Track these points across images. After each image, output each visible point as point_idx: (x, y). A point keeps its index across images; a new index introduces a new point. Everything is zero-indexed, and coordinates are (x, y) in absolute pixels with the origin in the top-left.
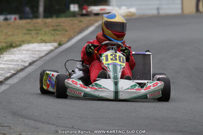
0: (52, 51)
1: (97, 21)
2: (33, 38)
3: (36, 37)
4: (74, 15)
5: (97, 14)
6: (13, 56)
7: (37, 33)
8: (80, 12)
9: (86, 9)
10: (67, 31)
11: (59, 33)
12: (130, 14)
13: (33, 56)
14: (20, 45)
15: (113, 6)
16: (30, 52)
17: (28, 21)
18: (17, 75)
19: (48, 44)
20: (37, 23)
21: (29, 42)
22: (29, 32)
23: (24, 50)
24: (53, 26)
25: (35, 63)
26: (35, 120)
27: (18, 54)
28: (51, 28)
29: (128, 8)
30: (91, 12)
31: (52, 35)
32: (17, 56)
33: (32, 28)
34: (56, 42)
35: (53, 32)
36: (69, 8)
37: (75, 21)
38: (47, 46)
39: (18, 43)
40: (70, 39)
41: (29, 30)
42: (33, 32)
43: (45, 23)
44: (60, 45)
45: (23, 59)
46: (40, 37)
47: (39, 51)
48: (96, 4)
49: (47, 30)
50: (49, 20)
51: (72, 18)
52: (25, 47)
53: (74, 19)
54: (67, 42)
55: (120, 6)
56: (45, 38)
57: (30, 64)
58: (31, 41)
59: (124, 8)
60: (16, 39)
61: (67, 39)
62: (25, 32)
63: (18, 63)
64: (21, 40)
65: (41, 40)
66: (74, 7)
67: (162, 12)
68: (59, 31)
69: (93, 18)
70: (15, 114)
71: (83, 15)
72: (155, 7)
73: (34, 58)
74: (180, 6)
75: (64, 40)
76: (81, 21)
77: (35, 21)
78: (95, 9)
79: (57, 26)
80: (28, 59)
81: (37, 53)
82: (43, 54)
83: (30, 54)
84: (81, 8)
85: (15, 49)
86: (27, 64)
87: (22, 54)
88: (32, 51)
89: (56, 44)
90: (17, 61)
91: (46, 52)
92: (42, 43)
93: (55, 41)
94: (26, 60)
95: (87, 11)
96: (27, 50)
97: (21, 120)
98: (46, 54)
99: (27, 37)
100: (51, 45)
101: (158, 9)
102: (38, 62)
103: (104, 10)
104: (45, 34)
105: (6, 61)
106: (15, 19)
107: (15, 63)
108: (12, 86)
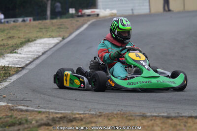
0: (58, 43)
1: (89, 21)
2: (44, 34)
3: (46, 34)
4: (72, 16)
5: (89, 15)
7: (47, 31)
8: (77, 14)
9: (81, 12)
10: (68, 28)
11: (62, 30)
14: (35, 40)
15: (100, 9)
16: (42, 45)
17: (40, 21)
18: (34, 62)
19: (55, 39)
20: (47, 23)
21: (41, 38)
22: (41, 30)
23: (38, 43)
24: (58, 25)
25: (47, 53)
26: (49, 95)
28: (57, 27)
29: (111, 10)
30: (84, 14)
31: (57, 31)
32: (33, 48)
33: (43, 27)
34: (61, 37)
35: (58, 30)
36: (68, 11)
37: (74, 20)
39: (33, 38)
40: (70, 34)
41: (41, 29)
42: (43, 30)
43: (52, 23)
44: (63, 39)
45: (38, 50)
46: (49, 34)
47: (48, 44)
48: (87, 8)
49: (53, 28)
50: (54, 21)
52: (39, 41)
54: (68, 36)
55: (105, 9)
56: (53, 34)
57: (43, 54)
58: (42, 36)
59: (108, 10)
60: (32, 35)
61: (68, 35)
62: (38, 30)
64: (35, 36)
65: (50, 35)
66: (72, 10)
67: (136, 12)
68: (62, 28)
69: (86, 18)
70: (34, 91)
71: (79, 16)
72: (130, 8)
73: (45, 49)
74: (148, 7)
75: (66, 35)
76: (77, 21)
77: (45, 21)
78: (88, 11)
79: (61, 25)
80: (41, 50)
81: (47, 45)
82: (52, 46)
84: (77, 10)
86: (40, 54)
87: (36, 47)
88: (44, 44)
89: (60, 39)
90: (34, 52)
91: (54, 45)
92: (50, 37)
93: (59, 36)
94: (40, 51)
95: (82, 13)
96: (40, 44)
97: (39, 95)
98: (54, 46)
99: (40, 34)
100: (57, 39)
101: (132, 10)
102: (49, 52)
103: (94, 12)
104: (53, 31)
105: (25, 52)
106: (30, 20)
107: (32, 53)
108: (31, 71)
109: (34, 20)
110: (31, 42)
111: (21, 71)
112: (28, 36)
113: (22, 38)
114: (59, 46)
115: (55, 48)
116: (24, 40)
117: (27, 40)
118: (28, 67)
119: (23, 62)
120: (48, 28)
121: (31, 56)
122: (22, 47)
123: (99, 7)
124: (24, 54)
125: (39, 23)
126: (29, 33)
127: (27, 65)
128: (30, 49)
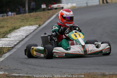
0: (36, 29)
1: (57, 12)
2: (25, 23)
3: (27, 23)
5: (56, 9)
6: (16, 33)
7: (27, 21)
8: (47, 8)
10: (42, 18)
11: (38, 20)
12: (73, 7)
13: (27, 32)
14: (19, 28)
15: (64, 3)
17: (22, 15)
18: (20, 43)
19: (34, 26)
20: (26, 16)
21: (24, 26)
22: (23, 21)
23: (22, 30)
24: (35, 17)
25: (28, 36)
26: (33, 65)
27: (19, 32)
28: (34, 18)
29: (72, 4)
30: (53, 8)
32: (19, 33)
33: (24, 18)
34: (37, 25)
35: (35, 20)
37: (46, 13)
38: (33, 27)
39: (18, 27)
40: (44, 22)
41: (23, 20)
42: (25, 21)
43: (30, 15)
44: (40, 26)
46: (29, 23)
47: (29, 30)
49: (32, 19)
50: (32, 14)
51: (43, 12)
52: (22, 28)
53: (45, 12)
54: (43, 24)
55: (67, 3)
56: (32, 23)
57: (26, 37)
58: (24, 25)
59: (69, 4)
60: (17, 25)
61: (42, 23)
62: (21, 21)
63: (20, 37)
64: (19, 25)
65: (30, 24)
66: (44, 6)
67: (89, 4)
68: (38, 19)
69: (54, 11)
70: (22, 63)
71: (49, 10)
72: (85, 2)
73: (27, 33)
74: (98, 1)
75: (41, 23)
76: (48, 13)
77: (25, 15)
78: (55, 6)
79: (37, 16)
81: (28, 31)
82: (32, 31)
83: (25, 32)
84: (47, 6)
85: (17, 30)
86: (24, 37)
87: (21, 32)
88: (26, 30)
89: (37, 26)
90: (19, 36)
91: (33, 30)
92: (30, 25)
93: (36, 24)
94: (23, 35)
95: (51, 7)
96: (23, 30)
97: (26, 65)
98: (33, 31)
99: (22, 23)
100: (35, 26)
101: (87, 3)
102: (30, 36)
103: (60, 6)
104: (31, 21)
105: (13, 36)
106: (14, 15)
107: (18, 37)
108: (19, 49)
109: (17, 14)
110: (16, 29)
111: (11, 49)
112: (14, 25)
113: (9, 27)
114: (37, 31)
115: (34, 33)
116: (11, 28)
117: (13, 28)
118: (16, 47)
119: (12, 44)
120: (28, 19)
121: (18, 39)
122: (11, 33)
123: (63, 2)
124: (13, 38)
125: (21, 16)
126: (14, 23)
127: (15, 45)
128: (16, 34)
